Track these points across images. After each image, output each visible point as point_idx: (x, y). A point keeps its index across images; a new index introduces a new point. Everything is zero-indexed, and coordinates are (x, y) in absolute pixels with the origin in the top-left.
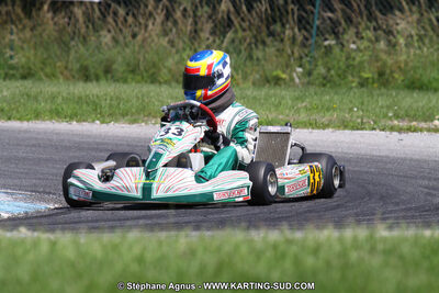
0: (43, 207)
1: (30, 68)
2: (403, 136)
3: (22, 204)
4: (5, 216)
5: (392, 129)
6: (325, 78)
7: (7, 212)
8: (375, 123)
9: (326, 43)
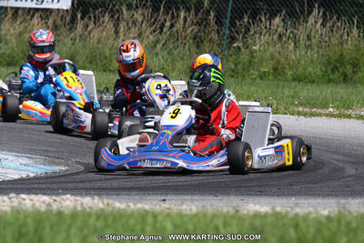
0: (57, 169)
1: (13, 57)
2: (309, 119)
3: (42, 166)
4: (32, 175)
5: (299, 114)
6: (233, 71)
7: (33, 173)
8: (286, 109)
9: (235, 45)
